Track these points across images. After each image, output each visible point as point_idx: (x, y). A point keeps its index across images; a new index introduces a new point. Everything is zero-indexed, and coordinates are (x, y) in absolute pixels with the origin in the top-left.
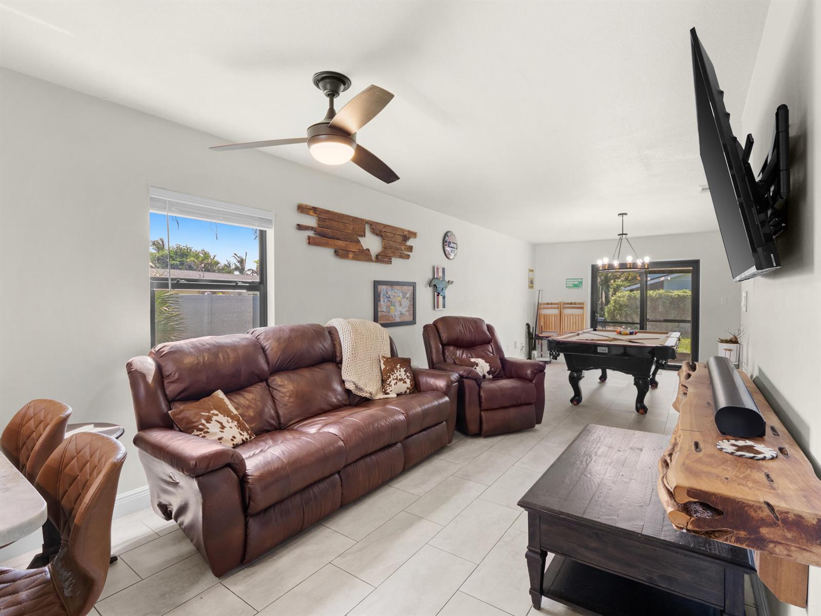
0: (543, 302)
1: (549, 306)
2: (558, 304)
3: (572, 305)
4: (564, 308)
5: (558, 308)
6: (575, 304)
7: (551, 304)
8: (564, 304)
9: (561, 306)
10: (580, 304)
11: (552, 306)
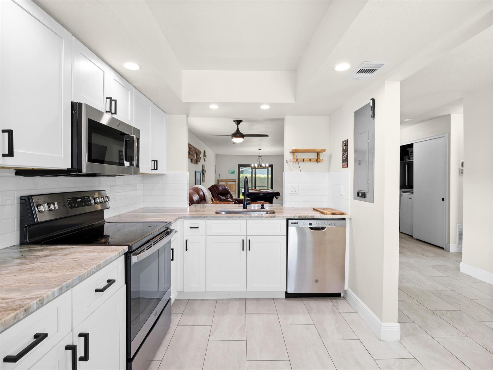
0: (221, 179)
1: (222, 181)
2: (226, 180)
3: (231, 180)
4: (228, 182)
5: (226, 182)
6: (232, 180)
7: (223, 180)
8: (228, 180)
9: (227, 181)
10: (234, 180)
11: (223, 181)
